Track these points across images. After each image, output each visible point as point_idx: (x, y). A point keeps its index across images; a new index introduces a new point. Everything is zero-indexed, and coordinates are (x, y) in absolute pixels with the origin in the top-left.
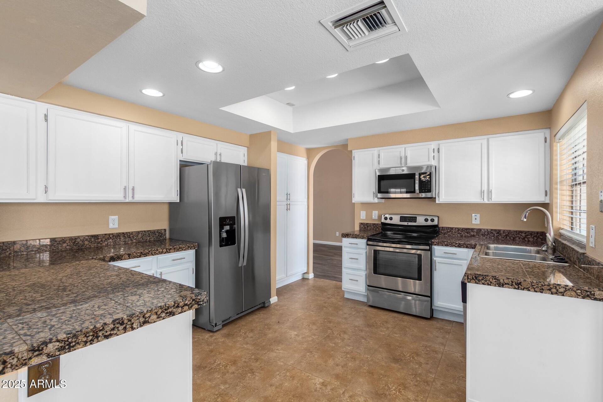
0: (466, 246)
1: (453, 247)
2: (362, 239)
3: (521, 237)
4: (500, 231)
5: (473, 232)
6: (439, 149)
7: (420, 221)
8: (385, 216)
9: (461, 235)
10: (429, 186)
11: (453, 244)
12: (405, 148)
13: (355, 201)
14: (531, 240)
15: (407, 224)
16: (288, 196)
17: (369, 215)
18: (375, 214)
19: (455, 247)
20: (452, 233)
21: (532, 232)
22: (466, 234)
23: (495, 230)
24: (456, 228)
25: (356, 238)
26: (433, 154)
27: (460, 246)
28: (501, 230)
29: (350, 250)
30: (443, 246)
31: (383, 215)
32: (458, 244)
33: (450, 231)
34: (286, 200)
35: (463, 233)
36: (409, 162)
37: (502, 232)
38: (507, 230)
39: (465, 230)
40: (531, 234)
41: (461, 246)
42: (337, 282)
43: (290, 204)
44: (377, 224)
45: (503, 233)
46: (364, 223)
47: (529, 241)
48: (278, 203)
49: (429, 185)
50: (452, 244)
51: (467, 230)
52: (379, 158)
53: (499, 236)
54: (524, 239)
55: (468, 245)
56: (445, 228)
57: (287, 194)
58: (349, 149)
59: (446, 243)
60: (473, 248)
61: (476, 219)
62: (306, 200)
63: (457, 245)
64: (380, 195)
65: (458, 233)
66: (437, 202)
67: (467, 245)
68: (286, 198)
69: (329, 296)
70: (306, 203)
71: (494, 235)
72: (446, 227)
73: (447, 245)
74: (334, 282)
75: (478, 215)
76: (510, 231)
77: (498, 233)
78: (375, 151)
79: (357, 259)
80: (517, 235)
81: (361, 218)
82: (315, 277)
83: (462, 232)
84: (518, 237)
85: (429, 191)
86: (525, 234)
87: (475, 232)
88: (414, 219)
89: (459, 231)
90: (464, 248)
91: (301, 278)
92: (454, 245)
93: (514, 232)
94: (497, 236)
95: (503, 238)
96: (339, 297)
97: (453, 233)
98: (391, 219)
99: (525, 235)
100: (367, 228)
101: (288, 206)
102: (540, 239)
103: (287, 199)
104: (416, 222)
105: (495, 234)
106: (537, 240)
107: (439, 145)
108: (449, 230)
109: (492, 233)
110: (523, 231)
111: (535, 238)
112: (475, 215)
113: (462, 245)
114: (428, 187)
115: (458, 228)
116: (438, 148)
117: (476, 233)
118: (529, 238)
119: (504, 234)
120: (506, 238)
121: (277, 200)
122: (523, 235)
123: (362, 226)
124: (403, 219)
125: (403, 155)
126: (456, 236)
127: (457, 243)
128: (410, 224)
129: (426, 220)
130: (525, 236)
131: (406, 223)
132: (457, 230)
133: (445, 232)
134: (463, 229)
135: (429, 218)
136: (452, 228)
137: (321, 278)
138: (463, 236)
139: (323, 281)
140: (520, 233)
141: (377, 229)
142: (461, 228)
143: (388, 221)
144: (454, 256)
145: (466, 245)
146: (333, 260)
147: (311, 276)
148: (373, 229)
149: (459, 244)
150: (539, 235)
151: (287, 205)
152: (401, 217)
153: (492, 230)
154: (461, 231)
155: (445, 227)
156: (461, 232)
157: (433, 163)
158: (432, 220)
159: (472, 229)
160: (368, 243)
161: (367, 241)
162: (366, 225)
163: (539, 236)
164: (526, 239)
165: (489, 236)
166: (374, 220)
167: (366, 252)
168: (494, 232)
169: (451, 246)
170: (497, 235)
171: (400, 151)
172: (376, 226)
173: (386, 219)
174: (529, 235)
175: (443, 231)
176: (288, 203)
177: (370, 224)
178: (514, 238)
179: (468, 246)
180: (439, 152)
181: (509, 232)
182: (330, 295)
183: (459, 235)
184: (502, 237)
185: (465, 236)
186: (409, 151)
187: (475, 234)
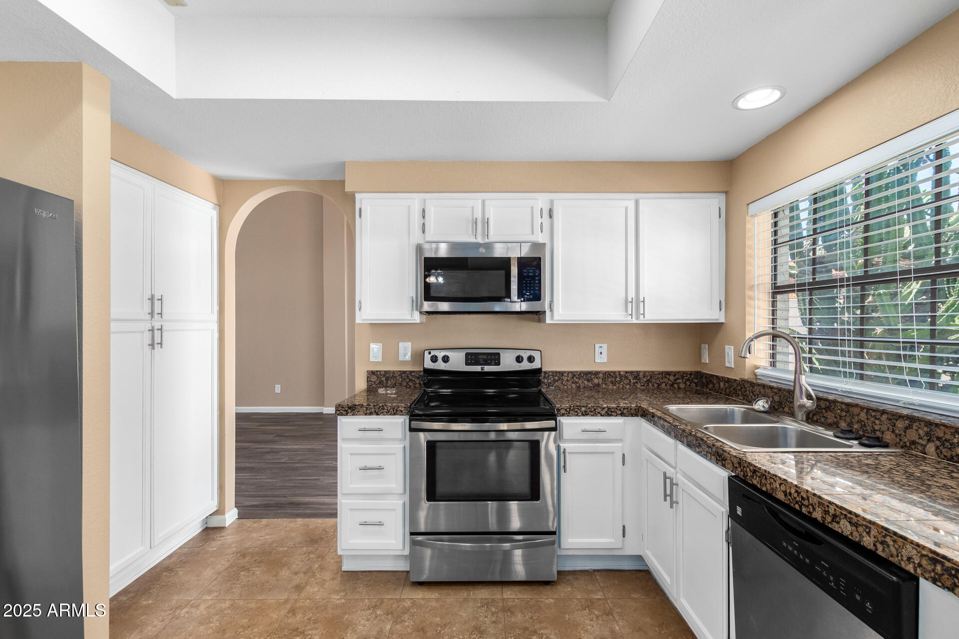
0: (620, 412)
1: (596, 416)
2: (394, 414)
3: (669, 382)
4: (638, 372)
5: (597, 378)
6: (551, 211)
7: (508, 363)
8: (432, 354)
9: (578, 385)
10: (537, 287)
11: (597, 410)
12: (483, 202)
13: (364, 320)
14: (682, 386)
15: (482, 369)
16: (157, 304)
17: (390, 352)
18: (405, 351)
19: (602, 416)
20: (562, 383)
21: (684, 373)
22: (586, 382)
23: (632, 372)
24: (569, 372)
25: (377, 414)
26: (540, 221)
27: (609, 413)
28: (640, 372)
29: (360, 446)
30: (577, 415)
31: (426, 353)
32: (606, 409)
33: (560, 379)
34: (148, 317)
35: (580, 382)
36: (492, 234)
37: (641, 375)
38: (649, 372)
39: (584, 375)
40: (683, 377)
41: (612, 412)
42: (307, 520)
43: (164, 328)
44: (411, 372)
45: (644, 377)
46: (377, 371)
47: (679, 388)
48: (114, 326)
49: (537, 284)
50: (595, 410)
51: (588, 375)
52: (424, 217)
53: (637, 383)
54: (672, 385)
55: (624, 409)
56: (551, 374)
57: (152, 299)
58: (348, 189)
59: (583, 409)
60: (632, 416)
61: (601, 353)
62: (215, 317)
63: (603, 412)
64: (427, 306)
65: (573, 383)
66: (549, 321)
67: (622, 409)
68: (148, 309)
69: (297, 580)
70: (215, 327)
71: (630, 381)
72: (553, 372)
73: (585, 414)
74: (300, 521)
75: (605, 346)
76: (653, 372)
77: (635, 378)
78: (415, 201)
79: (380, 468)
80: (662, 379)
81: (372, 359)
82: (241, 516)
83: (579, 379)
84: (665, 382)
86: (674, 376)
87: (600, 377)
88: (495, 358)
89: (575, 378)
90: (616, 416)
91: (200, 530)
92: (599, 413)
93: (659, 374)
94: (634, 383)
95: (644, 386)
96: (327, 576)
97: (564, 383)
98: (446, 359)
99: (674, 378)
100: (387, 382)
101: (157, 334)
102: (694, 384)
103: (152, 314)
104: (498, 364)
105: (632, 381)
106: (690, 385)
107: (552, 202)
108: (556, 378)
109: (626, 378)
110: (672, 372)
111: (688, 383)
112: (600, 345)
113: (613, 410)
114: (534, 290)
115: (572, 372)
116: (550, 209)
117: (602, 379)
118: (680, 383)
119: (645, 379)
120: (648, 385)
121: (113, 316)
122: (672, 378)
123: (374, 378)
124: (472, 358)
125: (478, 215)
126: (570, 387)
127: (604, 408)
128: (487, 368)
129: (519, 359)
130: (675, 380)
131: (478, 368)
132: (570, 376)
133: (549, 381)
134: (581, 372)
135: (524, 354)
136: (562, 373)
137: (261, 517)
138: (581, 387)
139: (266, 526)
140: (668, 376)
141: (411, 384)
142: (577, 372)
143: (441, 366)
144: (601, 436)
145: (620, 410)
146: (278, 452)
147: (231, 516)
148: (401, 384)
149: (609, 409)
150: (692, 376)
151: (152, 330)
152: (467, 354)
153: (626, 372)
154: (577, 378)
155: (549, 372)
156: (577, 380)
157: (541, 238)
158: (531, 359)
159: (596, 373)
160: (412, 427)
161: (410, 421)
162: (384, 376)
163: (692, 379)
164: (676, 386)
165: (622, 383)
166: (404, 363)
167: (404, 448)
168: (630, 377)
169: (592, 414)
170: (635, 381)
171: (473, 208)
172: (408, 376)
173: (434, 359)
174: (680, 379)
175: (546, 381)
176: (157, 325)
177: (394, 372)
178: (659, 385)
179: (625, 411)
180: (551, 216)
181: (652, 374)
182: (301, 575)
183: (574, 386)
184: (642, 384)
185: (585, 387)
186: (492, 209)
187: (600, 383)
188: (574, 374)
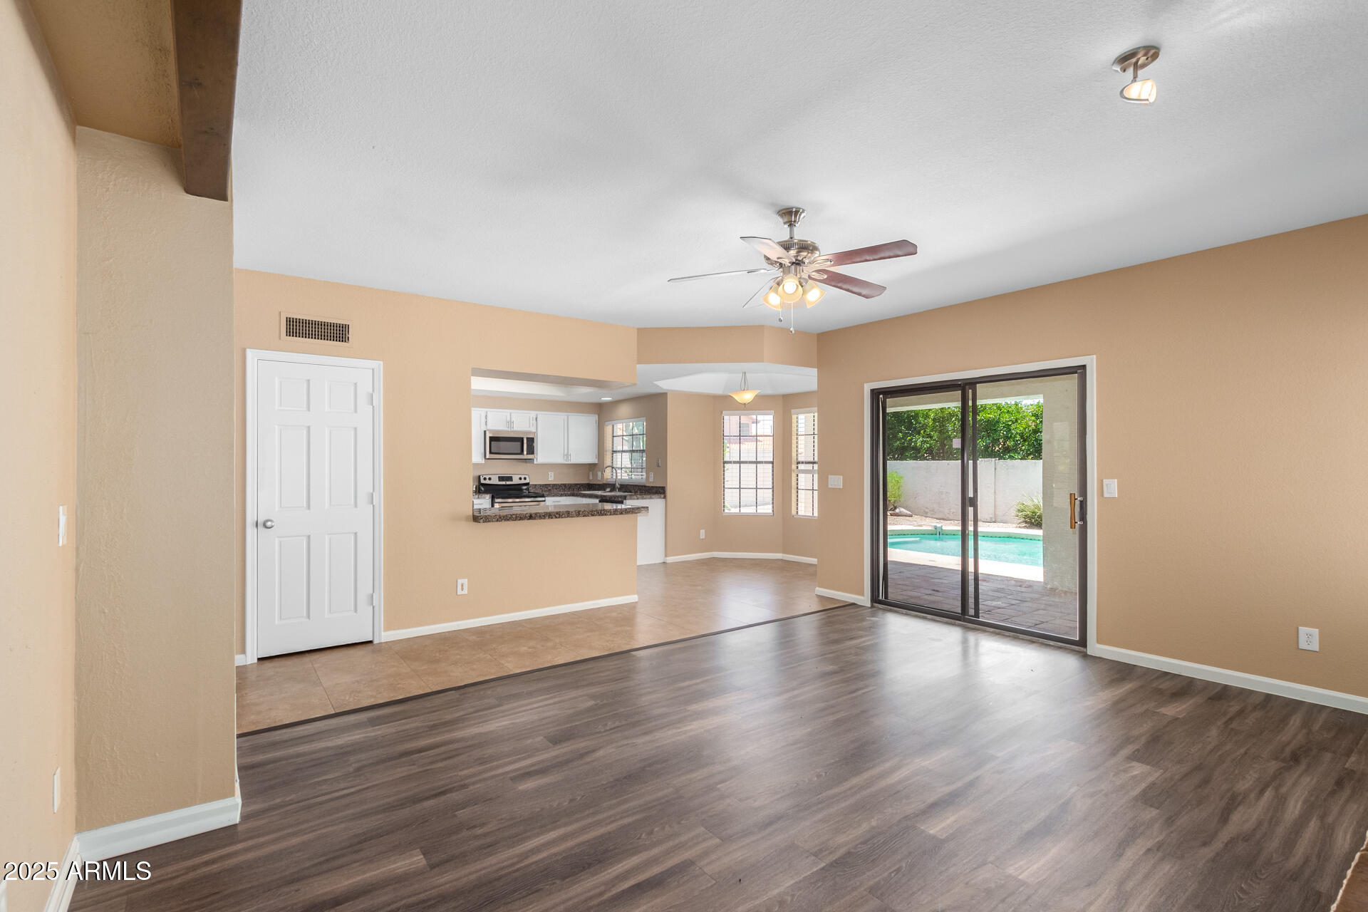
6: (536, 419)
7: (516, 481)
8: (484, 477)
12: (512, 413)
21: (583, 484)
23: (563, 484)
26: (532, 422)
28: (566, 484)
31: (481, 476)
36: (515, 427)
49: (532, 448)
51: (546, 486)
52: (486, 419)
61: (551, 476)
64: (488, 456)
66: (535, 462)
75: (553, 473)
78: (483, 411)
85: (533, 453)
88: (510, 479)
98: (490, 479)
104: (512, 481)
107: (537, 415)
109: (561, 486)
112: (551, 473)
114: (531, 450)
116: (536, 417)
117: (551, 487)
119: (568, 487)
122: (578, 486)
124: (501, 479)
125: (509, 419)
128: (508, 483)
129: (520, 479)
131: (504, 483)
135: (523, 477)
143: (488, 481)
152: (499, 477)
153: (561, 484)
157: (533, 430)
158: (525, 479)
159: (549, 485)
165: (559, 489)
171: (506, 416)
173: (485, 479)
174: (581, 486)
175: (533, 486)
180: (536, 421)
181: (571, 485)
186: (514, 417)
188: (540, 485)
